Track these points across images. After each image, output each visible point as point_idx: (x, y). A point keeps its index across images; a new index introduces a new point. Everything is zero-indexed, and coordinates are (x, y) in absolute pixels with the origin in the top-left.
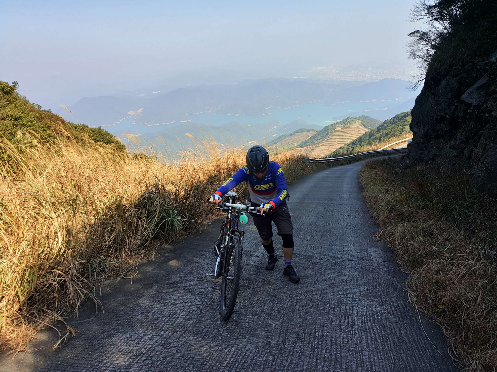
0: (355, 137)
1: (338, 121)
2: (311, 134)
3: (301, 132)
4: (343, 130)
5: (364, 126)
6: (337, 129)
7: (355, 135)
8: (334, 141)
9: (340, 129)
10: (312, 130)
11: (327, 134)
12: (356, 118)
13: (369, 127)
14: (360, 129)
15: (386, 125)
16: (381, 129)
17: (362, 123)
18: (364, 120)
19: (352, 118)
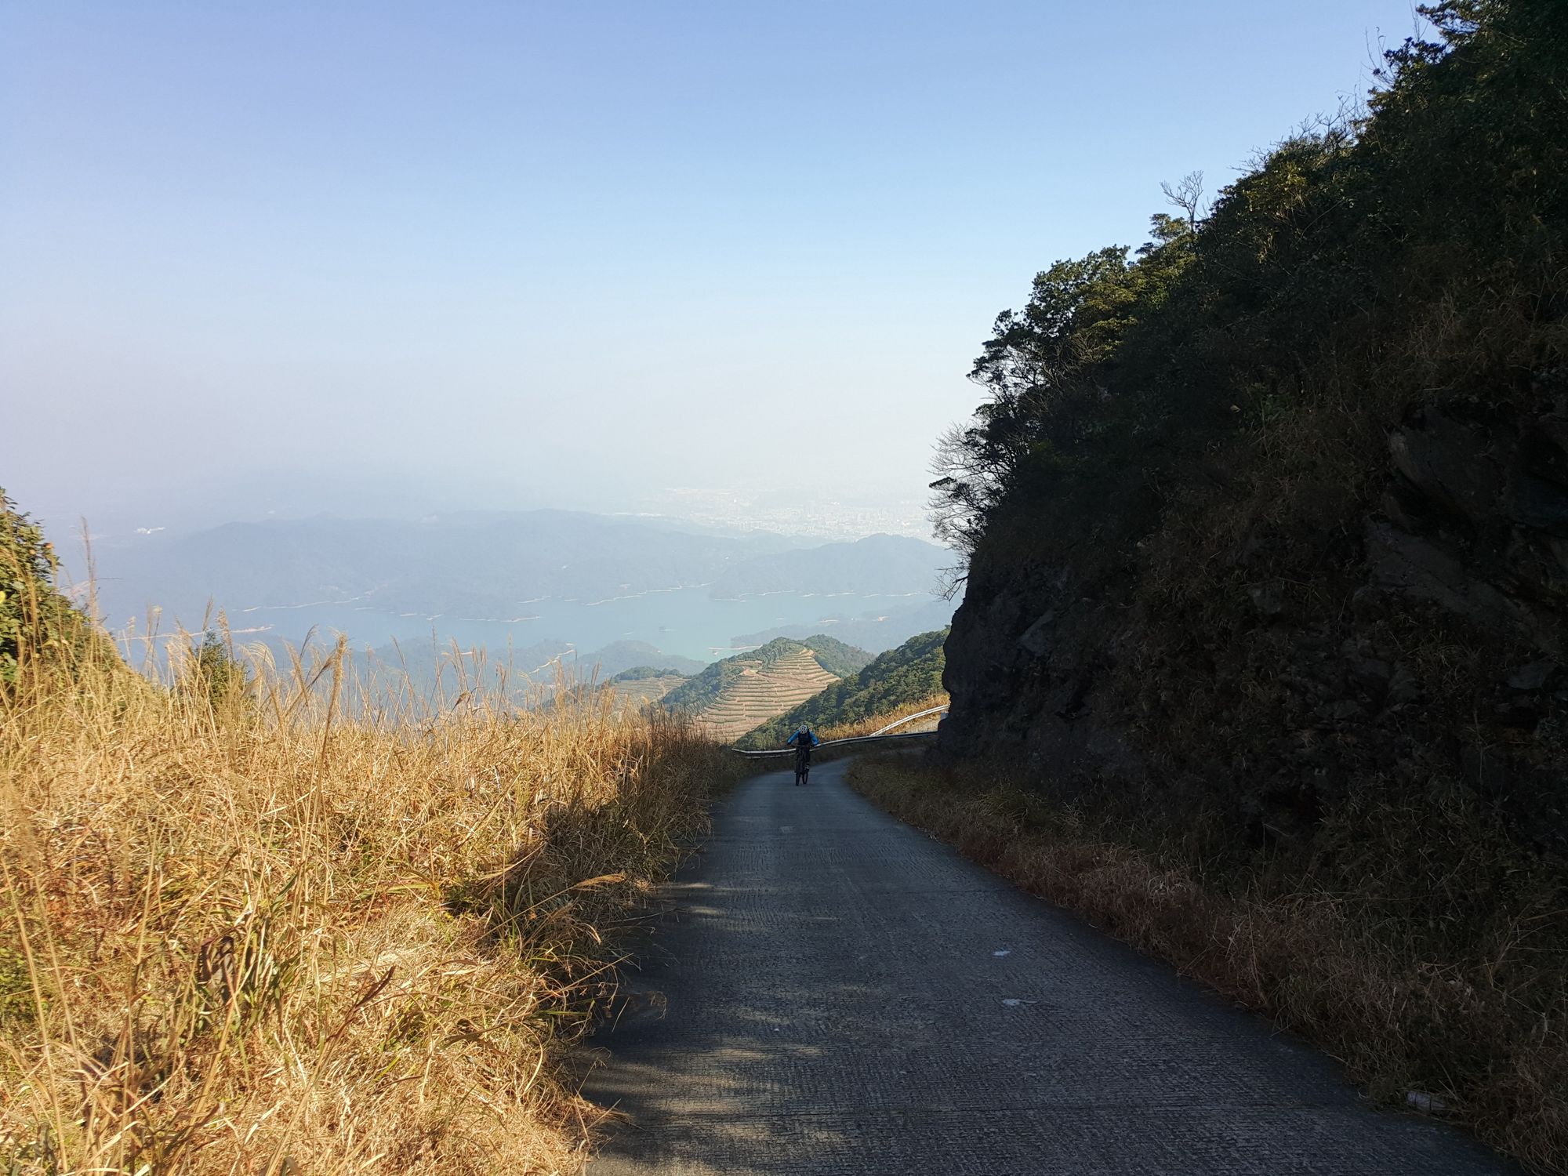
0: (799, 696)
1: (750, 649)
2: (666, 685)
3: (637, 679)
4: (762, 677)
5: (823, 665)
6: (745, 673)
7: (797, 692)
8: (737, 707)
9: (754, 671)
10: (671, 673)
11: (716, 688)
12: (800, 643)
13: (837, 671)
14: (813, 675)
15: (883, 666)
16: (871, 677)
17: (816, 659)
18: (824, 649)
19: (788, 641)
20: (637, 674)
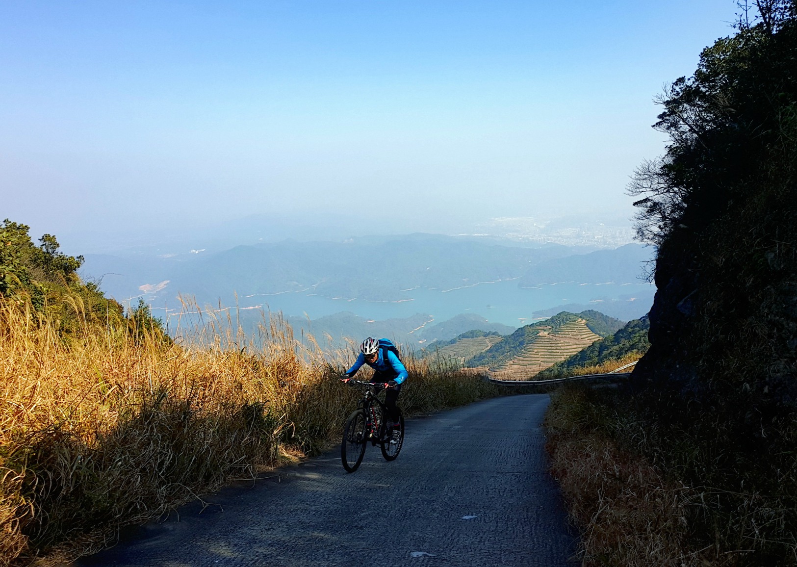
0: (573, 349)
1: (543, 319)
2: (490, 342)
3: (472, 338)
4: (551, 337)
5: (592, 330)
6: (540, 334)
7: (575, 346)
8: (536, 356)
9: (546, 333)
10: (494, 334)
11: (521, 343)
12: (576, 315)
13: (601, 333)
14: (585, 336)
15: (630, 330)
16: (622, 337)
17: (587, 325)
18: (592, 318)
19: (569, 314)
20: (472, 334)
